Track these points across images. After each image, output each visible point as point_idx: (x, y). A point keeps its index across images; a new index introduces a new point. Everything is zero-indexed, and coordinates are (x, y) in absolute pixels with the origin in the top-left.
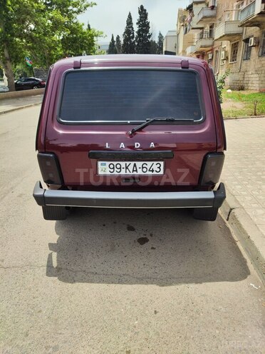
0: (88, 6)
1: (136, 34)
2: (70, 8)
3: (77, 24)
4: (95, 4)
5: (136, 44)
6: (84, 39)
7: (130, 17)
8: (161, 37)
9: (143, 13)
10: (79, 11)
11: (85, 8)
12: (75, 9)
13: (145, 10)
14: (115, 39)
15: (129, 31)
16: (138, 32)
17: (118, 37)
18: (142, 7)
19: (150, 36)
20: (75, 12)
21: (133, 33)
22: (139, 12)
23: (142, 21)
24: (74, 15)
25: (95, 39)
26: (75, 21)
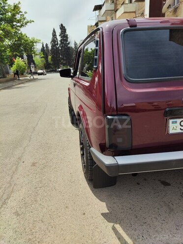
0: (28, 22)
1: (59, 42)
2: (15, 23)
3: (21, 34)
4: (33, 21)
5: (60, 48)
6: (26, 44)
7: (54, 31)
8: (76, 44)
9: (63, 28)
10: (22, 26)
11: (26, 24)
12: (18, 24)
13: (64, 27)
14: (45, 46)
15: (54, 40)
16: (61, 41)
17: (47, 45)
18: (62, 25)
19: (69, 44)
20: (19, 26)
21: (57, 42)
22: (60, 28)
23: (63, 34)
24: (18, 28)
25: (35, 44)
26: (20, 32)
